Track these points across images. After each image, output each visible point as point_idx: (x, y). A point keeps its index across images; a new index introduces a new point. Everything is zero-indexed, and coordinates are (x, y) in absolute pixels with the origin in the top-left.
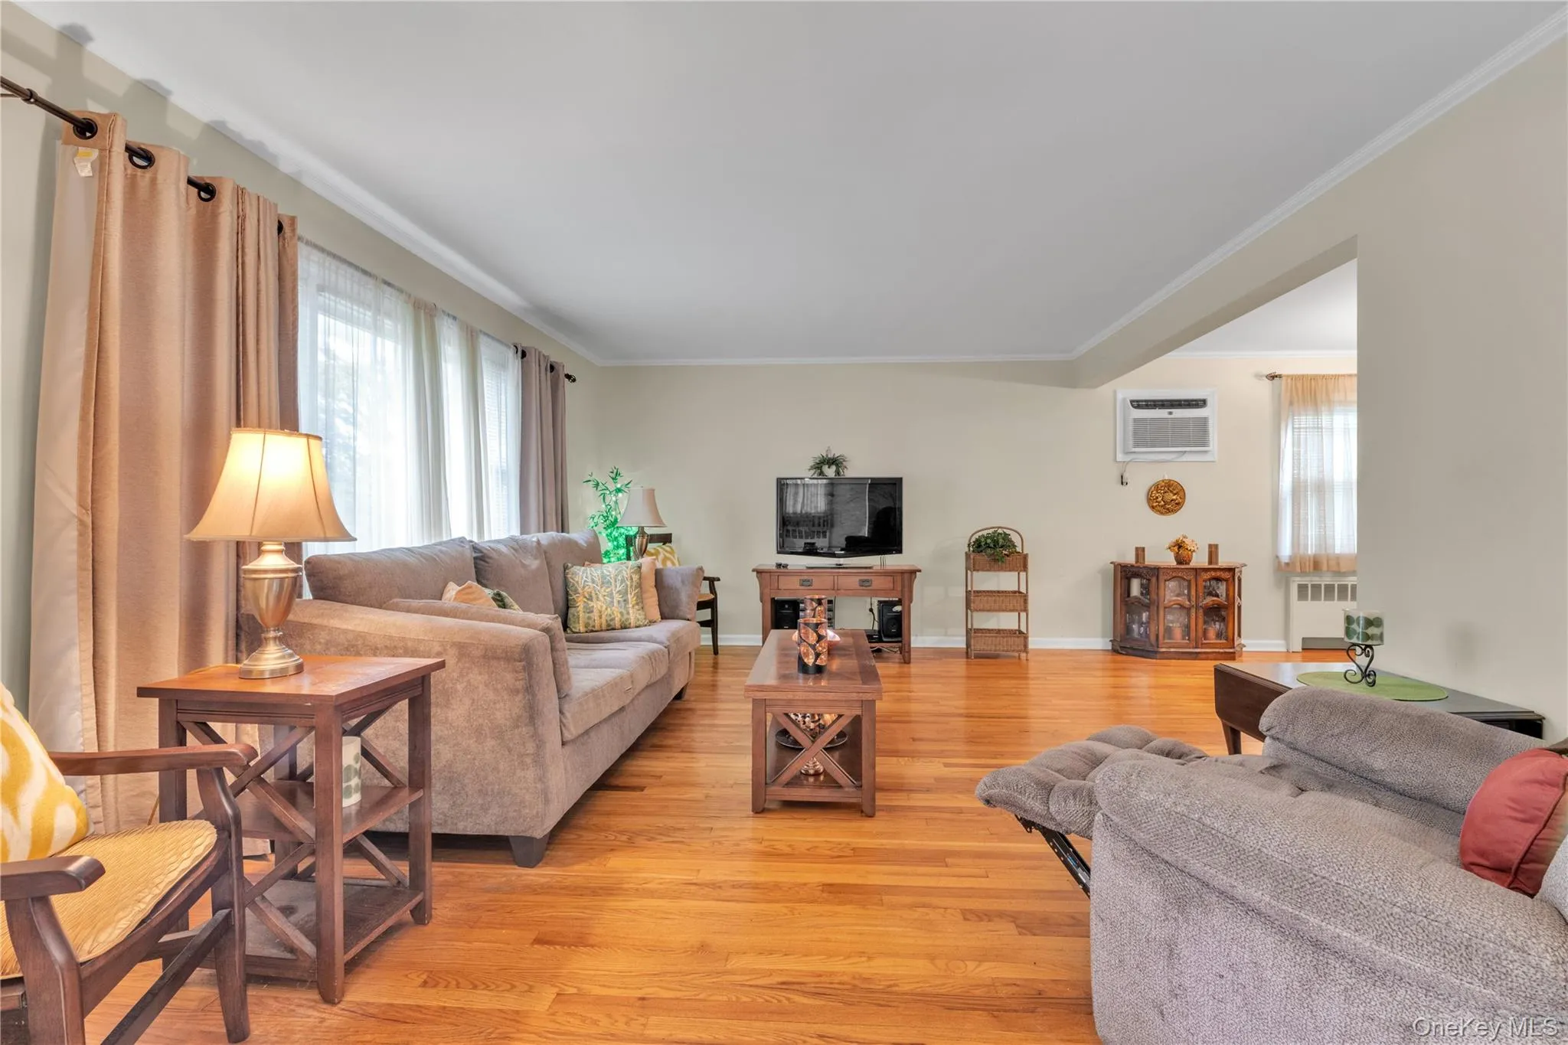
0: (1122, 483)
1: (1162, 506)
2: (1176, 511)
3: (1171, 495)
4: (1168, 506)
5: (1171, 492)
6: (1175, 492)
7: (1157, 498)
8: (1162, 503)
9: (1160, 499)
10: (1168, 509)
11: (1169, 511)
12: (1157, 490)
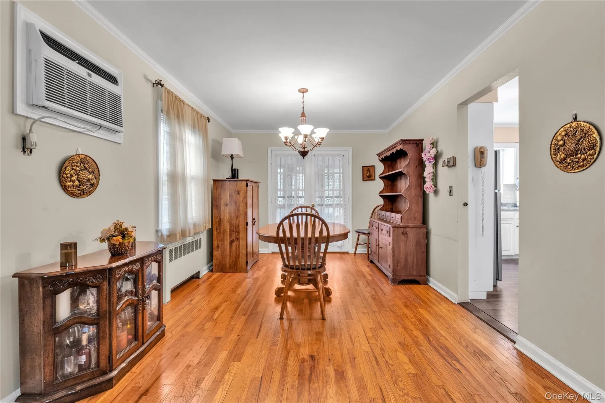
0: (24, 150)
1: (76, 186)
2: (90, 193)
3: (87, 173)
4: (82, 187)
5: (87, 169)
6: (90, 170)
7: (72, 176)
8: (77, 183)
9: (74, 178)
10: (83, 191)
11: (83, 193)
12: (72, 166)
